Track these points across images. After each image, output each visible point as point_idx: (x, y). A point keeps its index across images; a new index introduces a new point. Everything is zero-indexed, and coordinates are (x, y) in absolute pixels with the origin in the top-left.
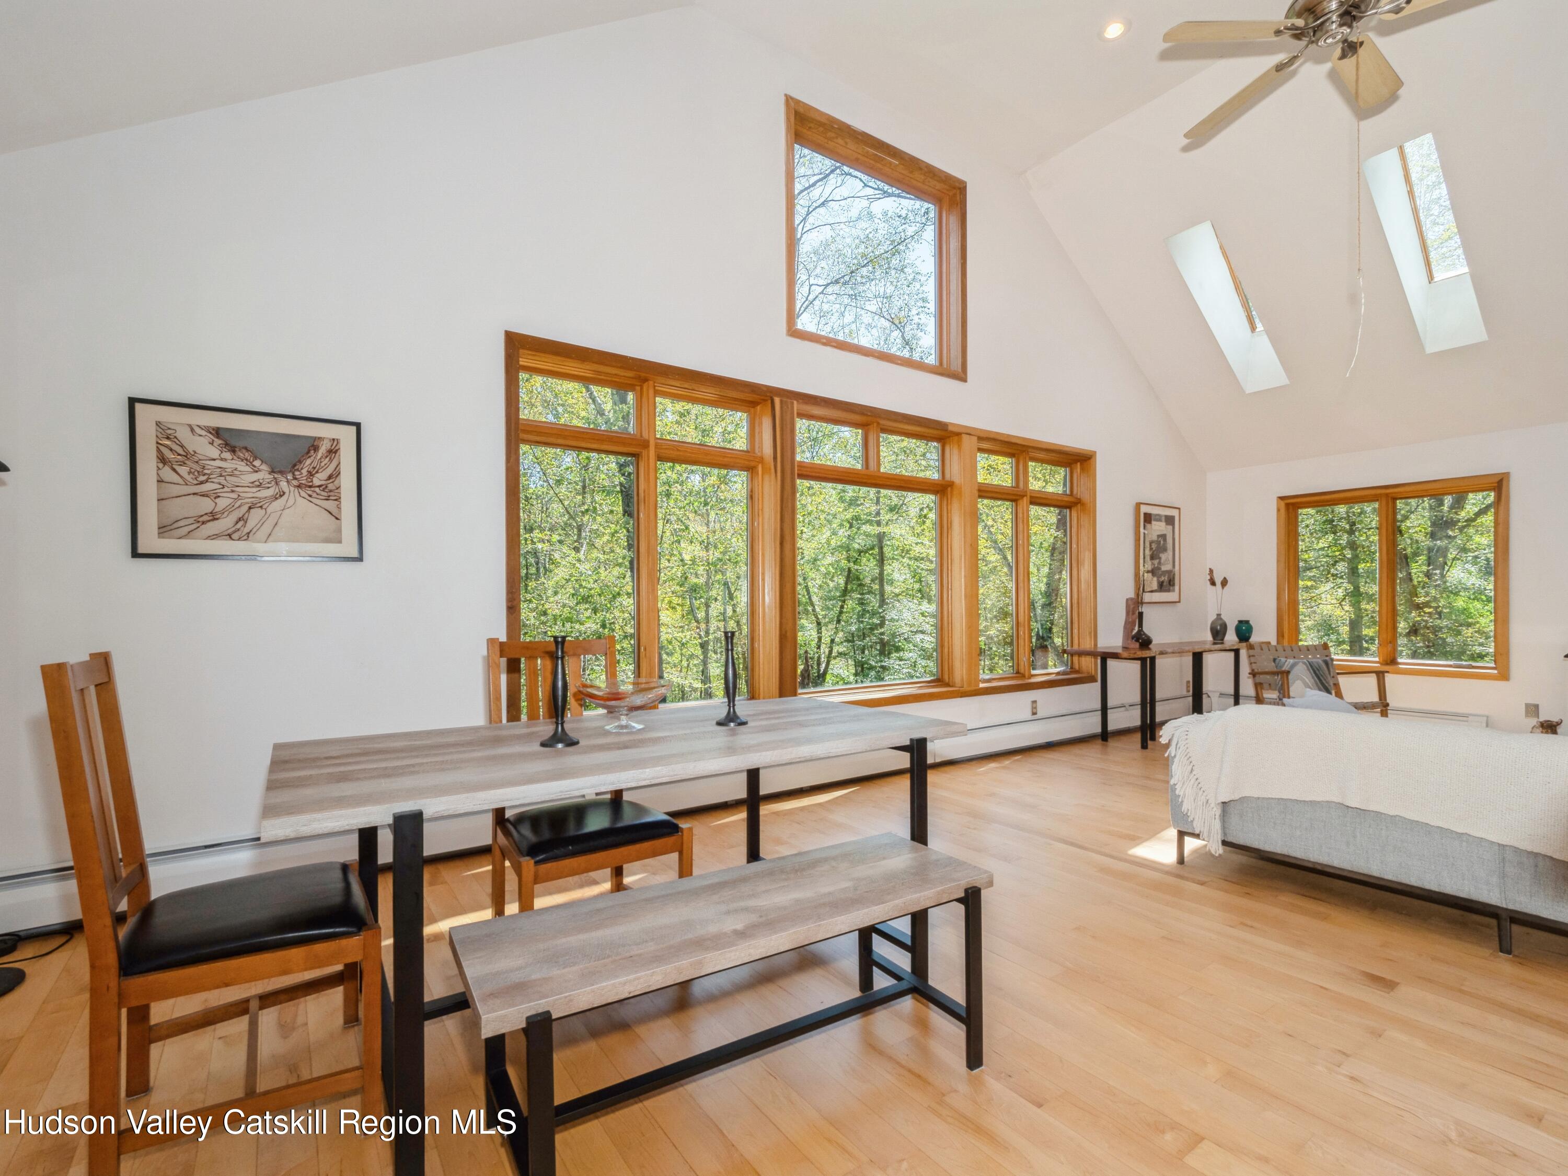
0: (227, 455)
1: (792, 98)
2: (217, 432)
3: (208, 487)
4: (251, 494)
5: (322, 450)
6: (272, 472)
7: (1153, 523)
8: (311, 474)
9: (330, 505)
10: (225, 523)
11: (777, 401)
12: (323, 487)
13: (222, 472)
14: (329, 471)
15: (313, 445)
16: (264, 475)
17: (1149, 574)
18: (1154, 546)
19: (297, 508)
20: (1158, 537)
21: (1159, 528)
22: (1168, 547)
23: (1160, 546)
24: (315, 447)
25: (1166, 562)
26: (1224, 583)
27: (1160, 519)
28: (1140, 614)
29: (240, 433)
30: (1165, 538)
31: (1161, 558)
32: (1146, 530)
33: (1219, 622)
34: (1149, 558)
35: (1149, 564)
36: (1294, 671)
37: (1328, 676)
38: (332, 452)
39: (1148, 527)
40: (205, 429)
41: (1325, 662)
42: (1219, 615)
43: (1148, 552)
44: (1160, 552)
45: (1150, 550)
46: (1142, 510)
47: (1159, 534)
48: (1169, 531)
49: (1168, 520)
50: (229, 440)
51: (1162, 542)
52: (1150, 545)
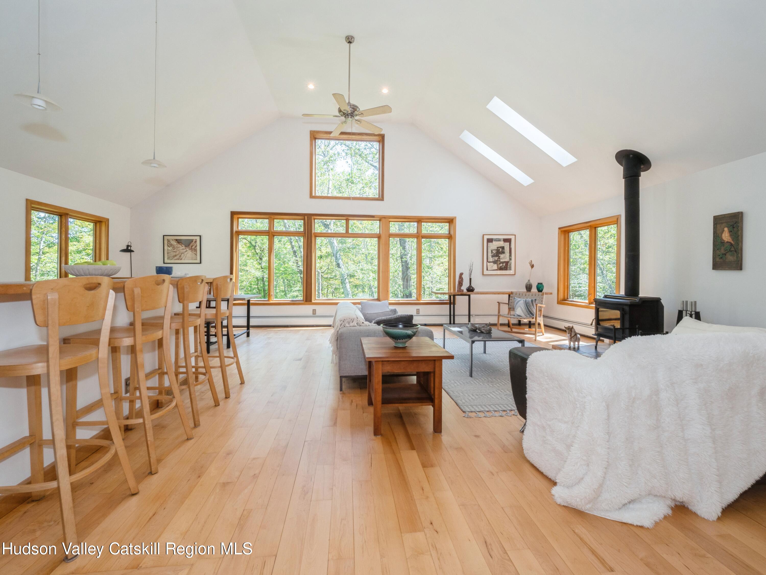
0: (178, 244)
1: (312, 131)
2: (176, 240)
3: (175, 250)
4: (182, 251)
5: (194, 242)
6: (185, 247)
7: (494, 242)
8: (192, 247)
9: (195, 252)
10: (178, 257)
11: (306, 217)
12: (194, 249)
13: (177, 247)
15: (192, 241)
16: (184, 247)
17: (491, 263)
18: (494, 252)
19: (189, 253)
20: (498, 248)
21: (498, 244)
22: (506, 251)
23: (499, 251)
24: (193, 241)
25: (504, 258)
26: (532, 266)
27: (499, 240)
28: (470, 279)
29: (180, 240)
30: (503, 248)
31: (500, 256)
32: (488, 245)
33: (529, 283)
34: (491, 257)
35: (491, 259)
36: (519, 303)
37: (532, 307)
38: (196, 242)
39: (490, 244)
40: (175, 239)
41: (532, 301)
42: (529, 280)
43: (490, 254)
44: (499, 254)
45: (492, 253)
46: (486, 237)
47: (498, 246)
48: (506, 245)
49: (505, 240)
50: (178, 241)
51: (501, 250)
52: (492, 251)
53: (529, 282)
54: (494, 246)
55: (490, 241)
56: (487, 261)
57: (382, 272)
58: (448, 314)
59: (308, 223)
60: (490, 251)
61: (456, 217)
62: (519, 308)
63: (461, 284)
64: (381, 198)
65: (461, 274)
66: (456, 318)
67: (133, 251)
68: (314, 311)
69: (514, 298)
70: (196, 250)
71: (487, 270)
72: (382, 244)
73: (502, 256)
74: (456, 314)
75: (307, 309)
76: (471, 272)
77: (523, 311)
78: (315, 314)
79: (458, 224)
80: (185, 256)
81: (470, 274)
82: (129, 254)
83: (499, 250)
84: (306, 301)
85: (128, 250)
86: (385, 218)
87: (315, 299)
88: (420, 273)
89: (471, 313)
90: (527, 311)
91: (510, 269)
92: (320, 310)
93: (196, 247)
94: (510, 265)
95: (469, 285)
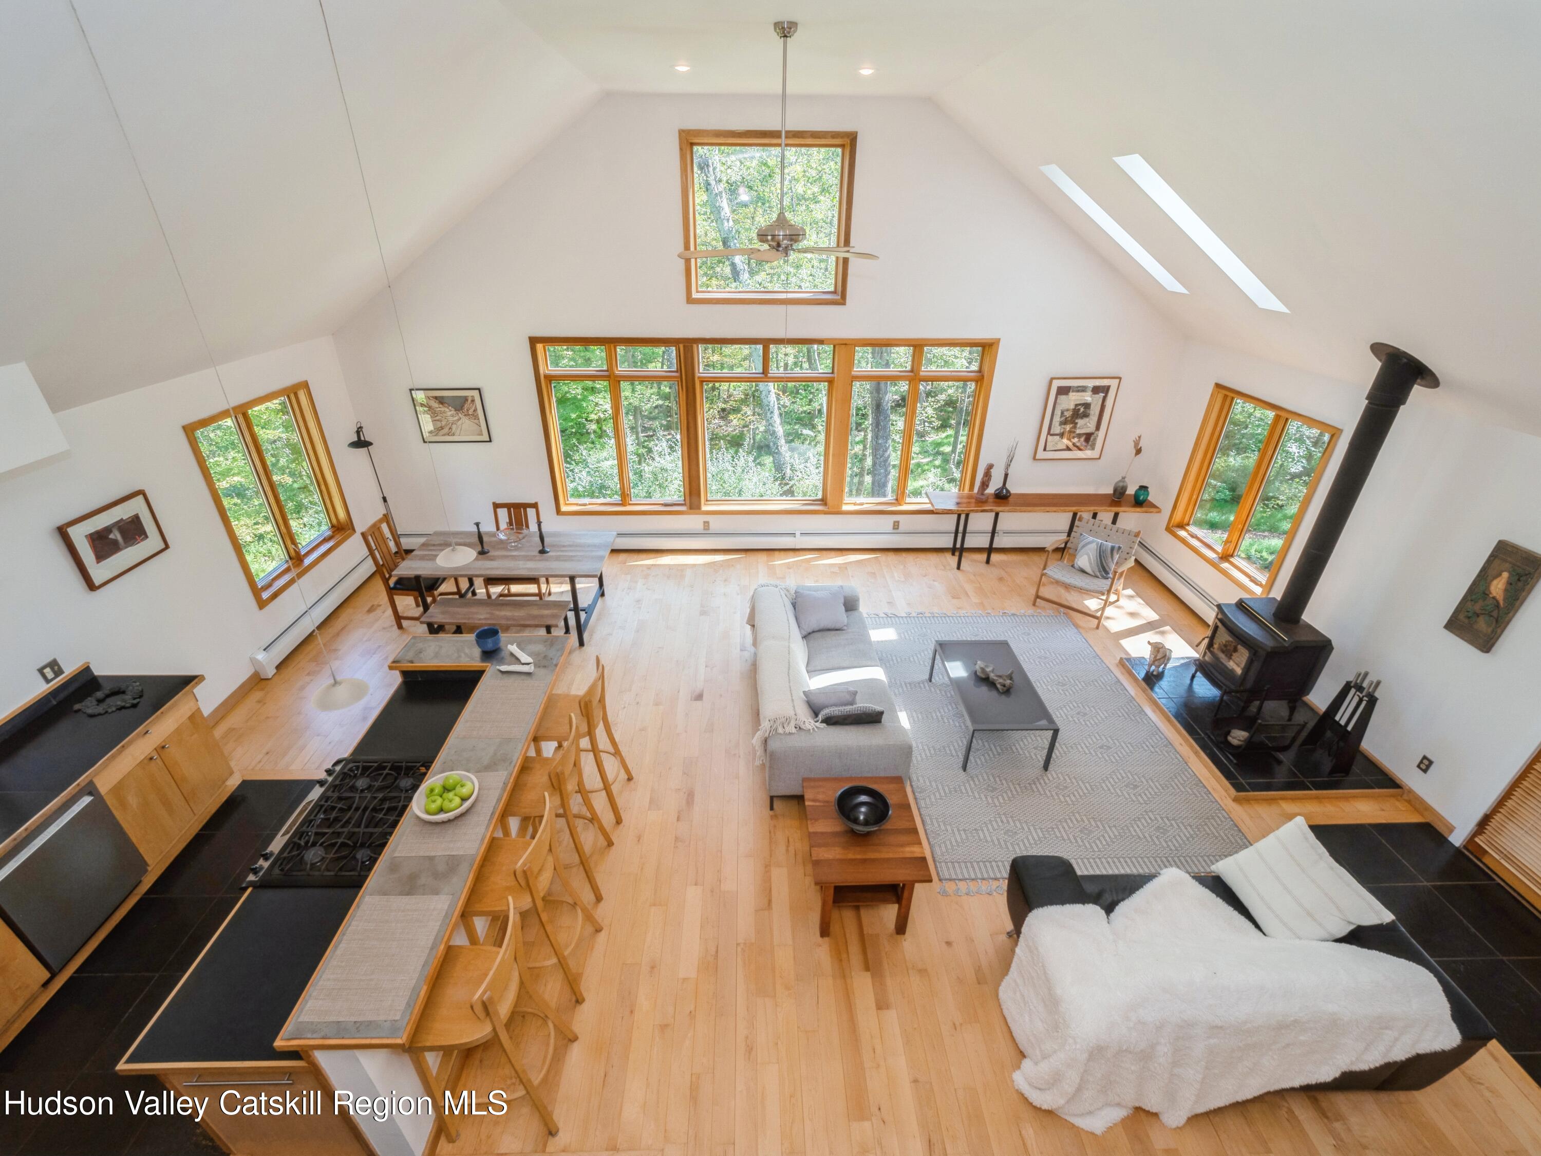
0: (441, 406)
1: (684, 129)
2: (436, 398)
3: (437, 418)
4: (451, 419)
5: (469, 401)
6: (456, 410)
7: (1070, 394)
8: (468, 410)
9: (476, 421)
10: (446, 430)
11: (681, 347)
12: (473, 415)
13: (441, 412)
14: (473, 408)
15: (465, 399)
16: (453, 412)
17: (1055, 437)
18: (1068, 414)
19: (466, 424)
20: (1076, 405)
21: (1079, 398)
22: (1092, 412)
23: (1081, 411)
24: (467, 400)
25: (1086, 425)
26: (1138, 451)
27: (1082, 389)
28: (1006, 476)
29: (442, 397)
30: (1087, 406)
31: (1077, 423)
32: (1058, 401)
33: (1121, 484)
34: (1058, 424)
35: (1057, 429)
36: (1086, 548)
37: (1110, 560)
38: (473, 401)
39: (1062, 398)
40: (433, 397)
41: (1113, 549)
42: (1124, 478)
43: (1057, 419)
44: (1077, 418)
45: (1061, 417)
46: (1056, 384)
47: (1078, 402)
48: (1095, 401)
49: (1096, 390)
50: (441, 400)
51: (1082, 410)
52: (1062, 413)
53: (1124, 482)
54: (1070, 402)
55: (1063, 391)
56: (1049, 433)
57: (833, 455)
58: (953, 529)
59: (685, 358)
60: (1059, 413)
61: (999, 339)
62: (1086, 557)
63: (985, 485)
64: (840, 296)
65: (990, 467)
66: (968, 536)
67: (370, 444)
68: (706, 524)
69: (1081, 534)
70: (476, 417)
71: (1045, 450)
72: (836, 401)
73: (1080, 422)
74: (969, 528)
75: (693, 522)
76: (1011, 461)
77: (1090, 563)
78: (708, 529)
79: (1003, 355)
80: (459, 429)
81: (1008, 466)
82: (363, 451)
83: (1079, 409)
84: (691, 508)
85: (361, 443)
86: (846, 344)
87: (707, 501)
88: (907, 460)
89: (998, 528)
90: (1098, 566)
91: (1093, 449)
92: (716, 523)
93: (475, 410)
94: (1095, 439)
95: (1001, 485)
